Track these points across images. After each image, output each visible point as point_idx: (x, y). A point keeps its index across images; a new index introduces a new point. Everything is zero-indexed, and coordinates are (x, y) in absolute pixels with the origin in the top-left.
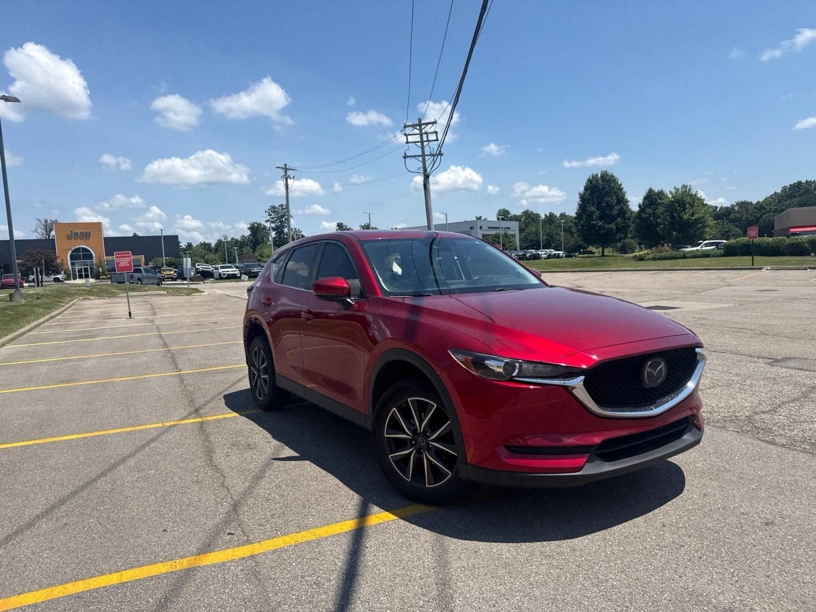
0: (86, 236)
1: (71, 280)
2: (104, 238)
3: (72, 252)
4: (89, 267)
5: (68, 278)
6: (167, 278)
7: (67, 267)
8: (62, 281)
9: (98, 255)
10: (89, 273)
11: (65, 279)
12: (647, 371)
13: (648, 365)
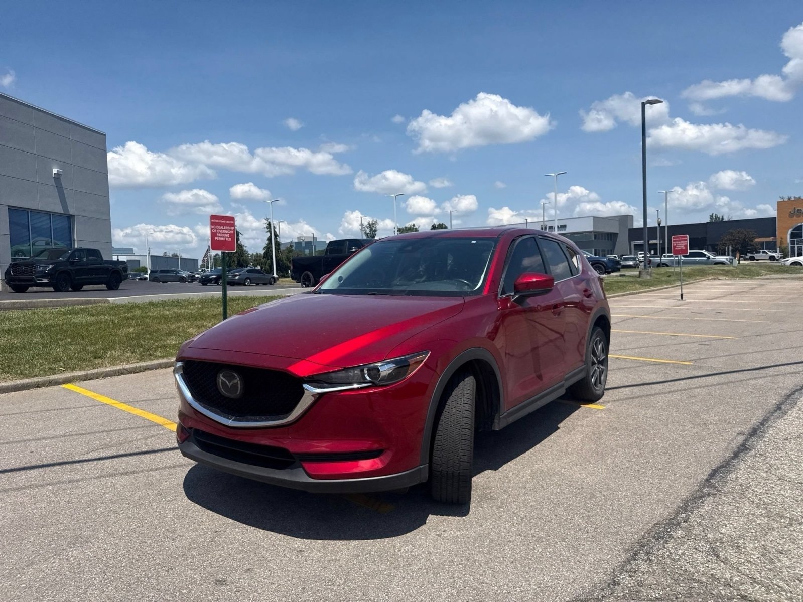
3: (793, 230)
5: (785, 256)
7: (785, 246)
8: (777, 260)
11: (781, 258)
12: (222, 380)
13: (222, 374)
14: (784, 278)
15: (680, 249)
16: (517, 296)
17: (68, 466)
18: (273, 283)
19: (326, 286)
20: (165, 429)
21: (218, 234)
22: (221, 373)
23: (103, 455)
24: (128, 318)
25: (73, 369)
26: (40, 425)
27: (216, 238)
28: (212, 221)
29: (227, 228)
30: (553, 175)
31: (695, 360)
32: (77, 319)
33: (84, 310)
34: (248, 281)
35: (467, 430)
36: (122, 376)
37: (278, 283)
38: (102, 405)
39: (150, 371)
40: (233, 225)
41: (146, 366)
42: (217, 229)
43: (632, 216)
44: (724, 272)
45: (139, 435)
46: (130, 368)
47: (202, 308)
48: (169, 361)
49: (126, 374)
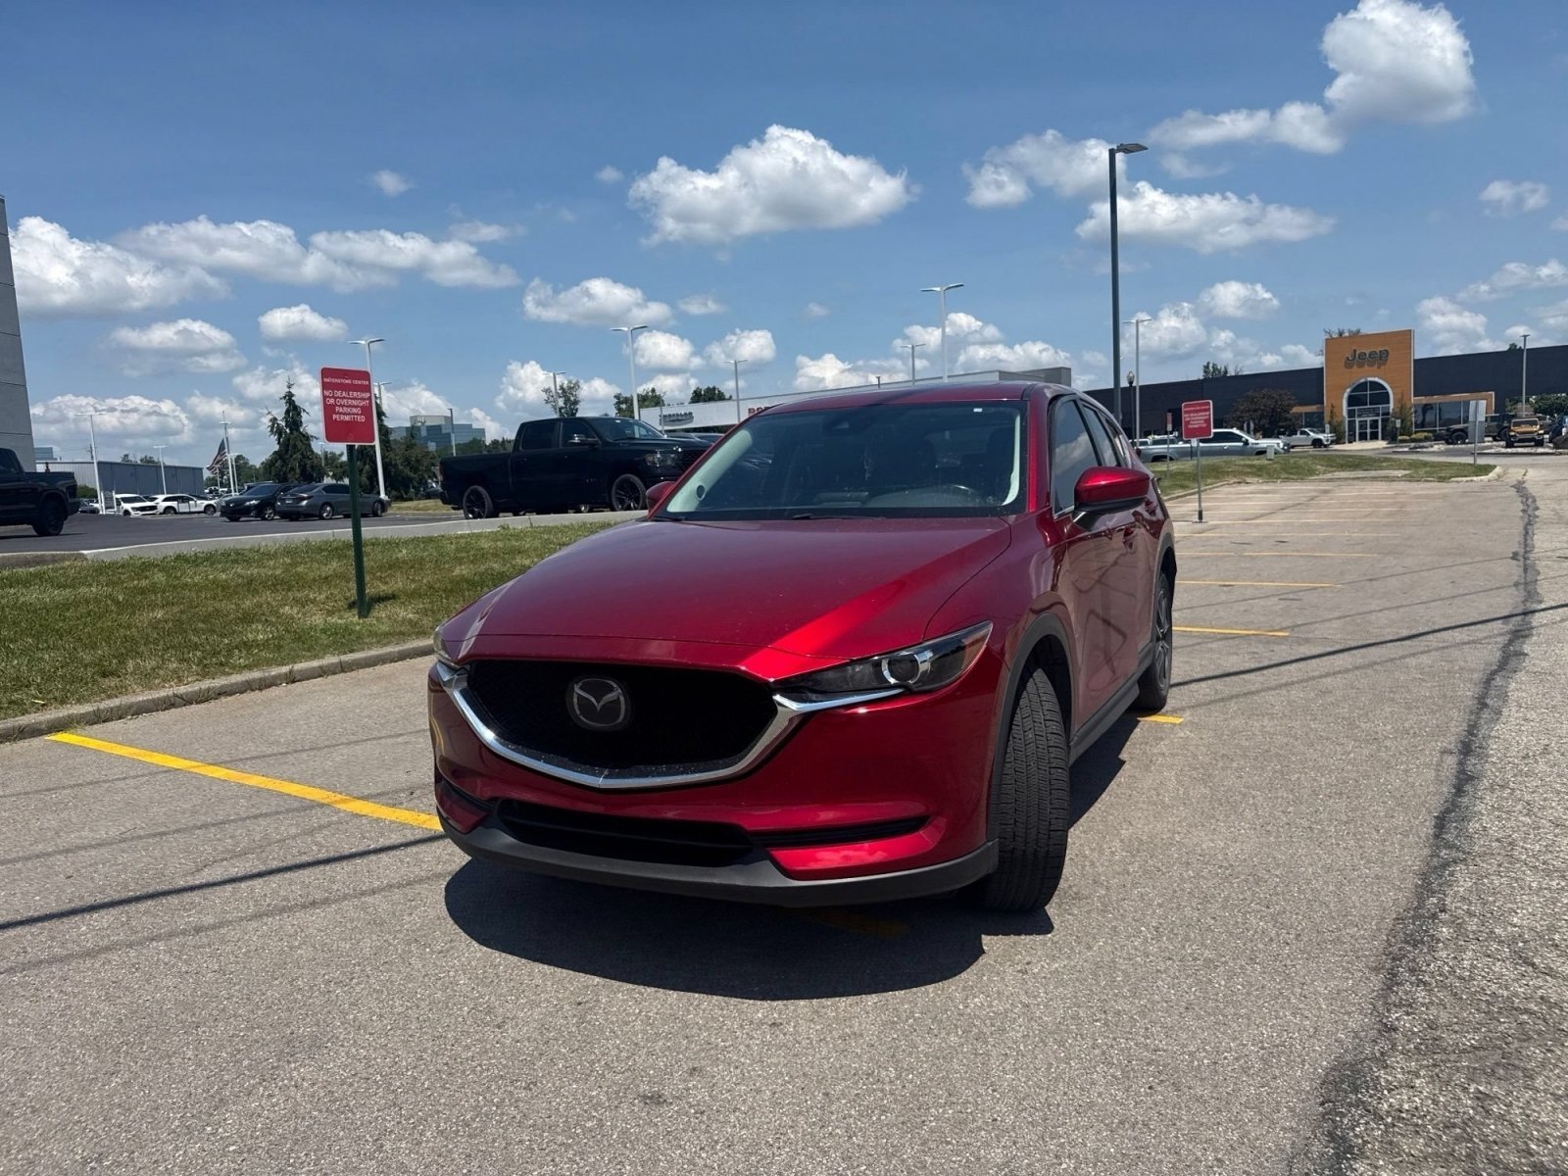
0: (1380, 358)
1: (1344, 443)
2: (1415, 360)
3: (1352, 391)
4: (1379, 418)
5: (1338, 441)
6: (1520, 441)
7: (1339, 420)
8: (1326, 446)
9: (1400, 396)
10: (1380, 430)
11: (1332, 442)
12: (579, 696)
13: (580, 684)
14: (1358, 478)
15: (1196, 426)
16: (1083, 513)
17: (174, 900)
18: (379, 512)
19: (676, 506)
20: (338, 811)
21: (337, 409)
22: (577, 684)
23: (234, 872)
24: (143, 591)
25: (63, 702)
26: (51, 821)
27: (334, 417)
28: (325, 380)
29: (355, 394)
30: (938, 289)
31: (1292, 628)
32: (32, 596)
33: (39, 576)
34: (328, 509)
35: (1060, 771)
36: (173, 710)
37: (389, 511)
38: (166, 772)
39: (229, 698)
40: (368, 389)
41: (222, 686)
42: (335, 398)
43: (1070, 369)
44: (1254, 470)
45: (288, 827)
46: (187, 694)
47: (294, 564)
48: (267, 674)
49: (181, 706)
